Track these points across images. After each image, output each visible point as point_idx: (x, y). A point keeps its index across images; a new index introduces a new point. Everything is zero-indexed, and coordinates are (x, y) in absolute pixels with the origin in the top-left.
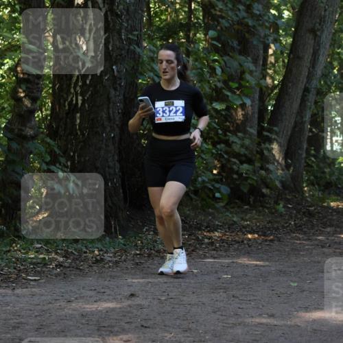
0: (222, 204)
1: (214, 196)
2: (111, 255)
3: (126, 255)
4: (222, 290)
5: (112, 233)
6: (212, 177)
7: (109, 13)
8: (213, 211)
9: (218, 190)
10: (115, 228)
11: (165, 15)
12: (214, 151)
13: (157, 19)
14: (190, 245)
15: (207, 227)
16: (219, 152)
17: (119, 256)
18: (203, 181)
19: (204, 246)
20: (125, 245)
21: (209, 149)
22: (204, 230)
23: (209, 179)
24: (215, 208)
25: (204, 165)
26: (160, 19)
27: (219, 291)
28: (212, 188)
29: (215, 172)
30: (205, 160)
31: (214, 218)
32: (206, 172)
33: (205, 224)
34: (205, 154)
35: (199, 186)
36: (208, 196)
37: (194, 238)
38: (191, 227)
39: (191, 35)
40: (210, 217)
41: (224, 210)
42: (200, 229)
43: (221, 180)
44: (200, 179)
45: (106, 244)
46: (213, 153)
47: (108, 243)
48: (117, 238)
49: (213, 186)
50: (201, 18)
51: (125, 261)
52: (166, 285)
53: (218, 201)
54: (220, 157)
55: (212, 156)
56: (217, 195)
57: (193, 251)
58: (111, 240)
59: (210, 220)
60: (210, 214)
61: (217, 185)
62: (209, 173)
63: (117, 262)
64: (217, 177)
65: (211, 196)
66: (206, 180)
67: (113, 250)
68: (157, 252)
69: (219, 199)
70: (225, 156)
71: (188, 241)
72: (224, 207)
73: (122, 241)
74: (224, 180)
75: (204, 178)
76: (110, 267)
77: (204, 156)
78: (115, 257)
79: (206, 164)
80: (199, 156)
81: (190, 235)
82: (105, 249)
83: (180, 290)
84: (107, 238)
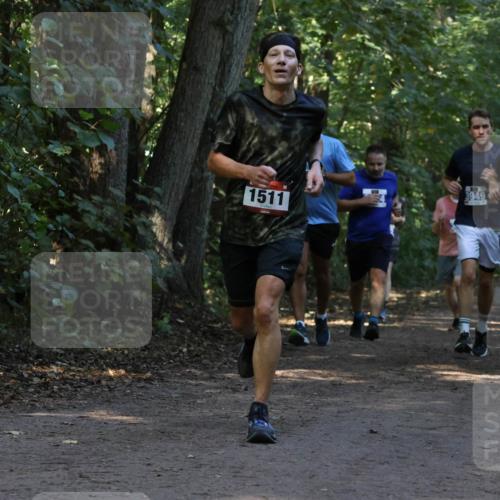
4: (60, 466)
12: (51, 226)
14: (8, 387)
15: (37, 357)
19: (32, 390)
21: (42, 222)
27: (56, 466)
34: (34, 231)
37: (15, 375)
38: (9, 356)
39: (11, 25)
42: (25, 360)
46: (49, 231)
54: (61, 237)
55: (47, 235)
57: (12, 398)
70: (71, 235)
77: (33, 235)
81: (8, 370)
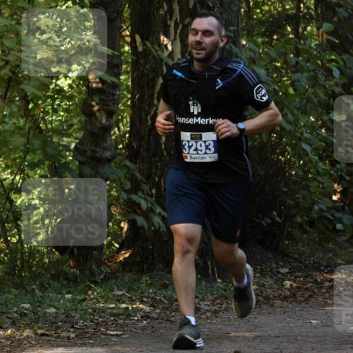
0: (344, 238)
1: (334, 228)
2: (208, 303)
3: (227, 303)
5: (209, 276)
6: (331, 204)
7: (198, 5)
8: (334, 247)
9: (340, 221)
10: (213, 269)
11: (268, 5)
13: (258, 11)
16: (340, 173)
17: (218, 303)
18: (321, 210)
20: (225, 291)
22: (323, 271)
23: (328, 207)
24: (336, 243)
25: (320, 190)
26: (262, 10)
28: (331, 218)
29: (335, 198)
30: (322, 183)
31: (335, 255)
32: (323, 198)
33: (325, 263)
35: (315, 216)
36: (327, 228)
40: (331, 255)
41: (348, 244)
43: (343, 208)
44: (316, 207)
45: (202, 289)
47: (204, 288)
48: (215, 281)
49: (333, 216)
50: (313, 7)
51: (226, 310)
52: (278, 340)
53: (339, 234)
56: (339, 226)
58: (208, 285)
59: (331, 258)
60: (330, 251)
61: (338, 215)
62: (328, 200)
63: (216, 313)
64: (338, 204)
65: (331, 228)
66: (325, 208)
67: (211, 297)
68: (265, 298)
69: (340, 231)
71: (304, 285)
72: (347, 241)
73: (221, 286)
74: (347, 208)
75: (321, 206)
76: (208, 318)
78: (213, 305)
79: (323, 188)
80: (314, 179)
82: (200, 296)
83: (296, 346)
84: (203, 282)
